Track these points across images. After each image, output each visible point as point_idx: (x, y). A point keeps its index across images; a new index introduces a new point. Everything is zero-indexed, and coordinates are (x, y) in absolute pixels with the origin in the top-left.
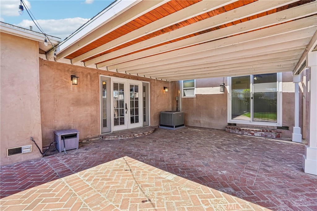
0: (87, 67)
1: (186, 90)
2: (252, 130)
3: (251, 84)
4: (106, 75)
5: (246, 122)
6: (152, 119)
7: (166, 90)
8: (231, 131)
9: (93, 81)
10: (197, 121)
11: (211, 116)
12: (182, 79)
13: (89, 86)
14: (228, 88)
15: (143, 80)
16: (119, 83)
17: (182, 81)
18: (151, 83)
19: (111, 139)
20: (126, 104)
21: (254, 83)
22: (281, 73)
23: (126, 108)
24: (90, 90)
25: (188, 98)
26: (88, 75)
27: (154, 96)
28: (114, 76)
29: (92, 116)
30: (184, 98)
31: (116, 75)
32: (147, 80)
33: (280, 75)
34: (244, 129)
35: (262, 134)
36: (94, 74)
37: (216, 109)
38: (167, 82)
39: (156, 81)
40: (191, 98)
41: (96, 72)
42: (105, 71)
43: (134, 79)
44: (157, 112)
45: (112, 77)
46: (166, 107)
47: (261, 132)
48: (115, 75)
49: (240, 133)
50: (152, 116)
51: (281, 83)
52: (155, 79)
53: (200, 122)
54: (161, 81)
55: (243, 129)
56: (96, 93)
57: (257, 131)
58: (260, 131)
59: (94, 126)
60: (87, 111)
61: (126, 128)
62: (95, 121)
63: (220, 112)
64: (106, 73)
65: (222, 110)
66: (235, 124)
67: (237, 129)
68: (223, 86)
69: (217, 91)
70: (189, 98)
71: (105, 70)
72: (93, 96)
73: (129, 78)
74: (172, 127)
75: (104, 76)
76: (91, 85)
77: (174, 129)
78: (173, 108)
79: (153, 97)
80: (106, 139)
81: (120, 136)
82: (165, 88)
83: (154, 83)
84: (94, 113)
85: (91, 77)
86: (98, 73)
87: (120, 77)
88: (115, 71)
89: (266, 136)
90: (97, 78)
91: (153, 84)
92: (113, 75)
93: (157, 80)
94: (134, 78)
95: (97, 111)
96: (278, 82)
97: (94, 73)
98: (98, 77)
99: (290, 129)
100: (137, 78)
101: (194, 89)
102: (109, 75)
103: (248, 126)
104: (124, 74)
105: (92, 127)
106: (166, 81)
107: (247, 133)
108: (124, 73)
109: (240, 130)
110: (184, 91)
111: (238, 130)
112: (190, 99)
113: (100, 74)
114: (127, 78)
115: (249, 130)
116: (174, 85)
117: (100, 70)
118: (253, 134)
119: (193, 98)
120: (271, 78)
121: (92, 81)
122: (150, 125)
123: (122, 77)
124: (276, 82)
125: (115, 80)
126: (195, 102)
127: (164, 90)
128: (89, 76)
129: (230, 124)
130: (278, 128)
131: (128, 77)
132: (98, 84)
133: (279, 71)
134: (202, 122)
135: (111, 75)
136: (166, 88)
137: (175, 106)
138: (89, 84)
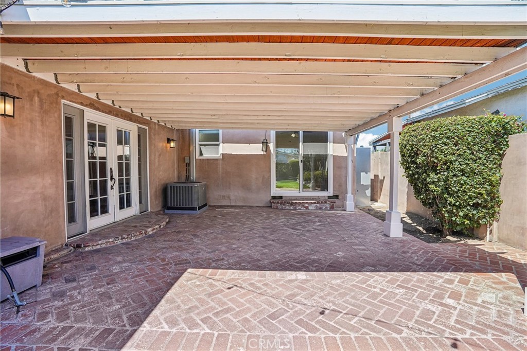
0: (33, 74)
1: (205, 145)
2: (306, 203)
3: (301, 144)
4: (75, 102)
5: (294, 193)
6: (153, 198)
7: (172, 144)
8: (279, 206)
9: (46, 112)
10: (224, 197)
11: (246, 187)
12: (196, 127)
13: (38, 124)
14: (272, 146)
15: (139, 123)
16: (97, 124)
17: (197, 131)
18: (150, 129)
19: (98, 247)
20: (111, 169)
21: (304, 142)
22: (332, 133)
23: (112, 179)
24: (40, 135)
25: (208, 159)
26: (34, 96)
27: (155, 155)
28: (91, 108)
29: (45, 199)
30: (200, 159)
31: (95, 105)
32: (144, 123)
33: (331, 135)
34: (297, 203)
35: (316, 207)
36: (49, 96)
37: (254, 176)
38: (171, 130)
39: (157, 126)
40: (213, 159)
41: (54, 91)
42: (73, 93)
43: (124, 119)
44: (159, 185)
45: (86, 109)
46: (171, 176)
47: (316, 205)
48: (93, 105)
49: (292, 208)
50: (153, 192)
51: (332, 143)
52: (156, 122)
53: (229, 197)
54: (164, 127)
55: (295, 203)
56: (53, 144)
57: (312, 203)
58: (315, 203)
59: (52, 223)
60: (33, 189)
61: (112, 220)
62: (54, 211)
63: (261, 181)
64: (76, 97)
65: (264, 177)
66: (281, 197)
67: (288, 203)
68: (265, 143)
69: (256, 149)
70: (210, 159)
71: (74, 90)
72: (47, 151)
73: (117, 116)
74: (193, 209)
75: (71, 103)
76: (42, 121)
77: (198, 212)
78: (179, 178)
79: (153, 156)
80: (87, 249)
81: (120, 237)
82: (169, 141)
83: (155, 129)
84: (51, 192)
85: (41, 100)
86: (57, 94)
87: (103, 112)
88: (93, 96)
89: (320, 209)
90: (56, 107)
91: (153, 131)
92: (88, 104)
93: (159, 125)
94: (125, 116)
95: (57, 187)
96: (329, 143)
97: (49, 92)
98: (58, 104)
99: (340, 197)
100: (129, 117)
101: (218, 145)
102: (82, 104)
103: (298, 198)
104: (109, 106)
105: (48, 225)
106: (170, 127)
107: (300, 207)
108: (110, 103)
109: (292, 204)
110: (201, 147)
111: (289, 205)
112: (211, 161)
113: (63, 98)
114: (114, 115)
115: (303, 203)
116: (181, 136)
117: (63, 89)
118: (307, 208)
119: (217, 160)
120: (321, 138)
121: (44, 112)
122: (149, 211)
123: (105, 113)
124: (327, 142)
125: (91, 116)
126: (220, 166)
127: (168, 144)
128: (36, 99)
129: (274, 198)
130: (329, 197)
131: (115, 113)
132: (58, 121)
133: (330, 130)
134: (232, 198)
135: (85, 104)
136: (173, 140)
137: (184, 174)
138: (37, 118)
